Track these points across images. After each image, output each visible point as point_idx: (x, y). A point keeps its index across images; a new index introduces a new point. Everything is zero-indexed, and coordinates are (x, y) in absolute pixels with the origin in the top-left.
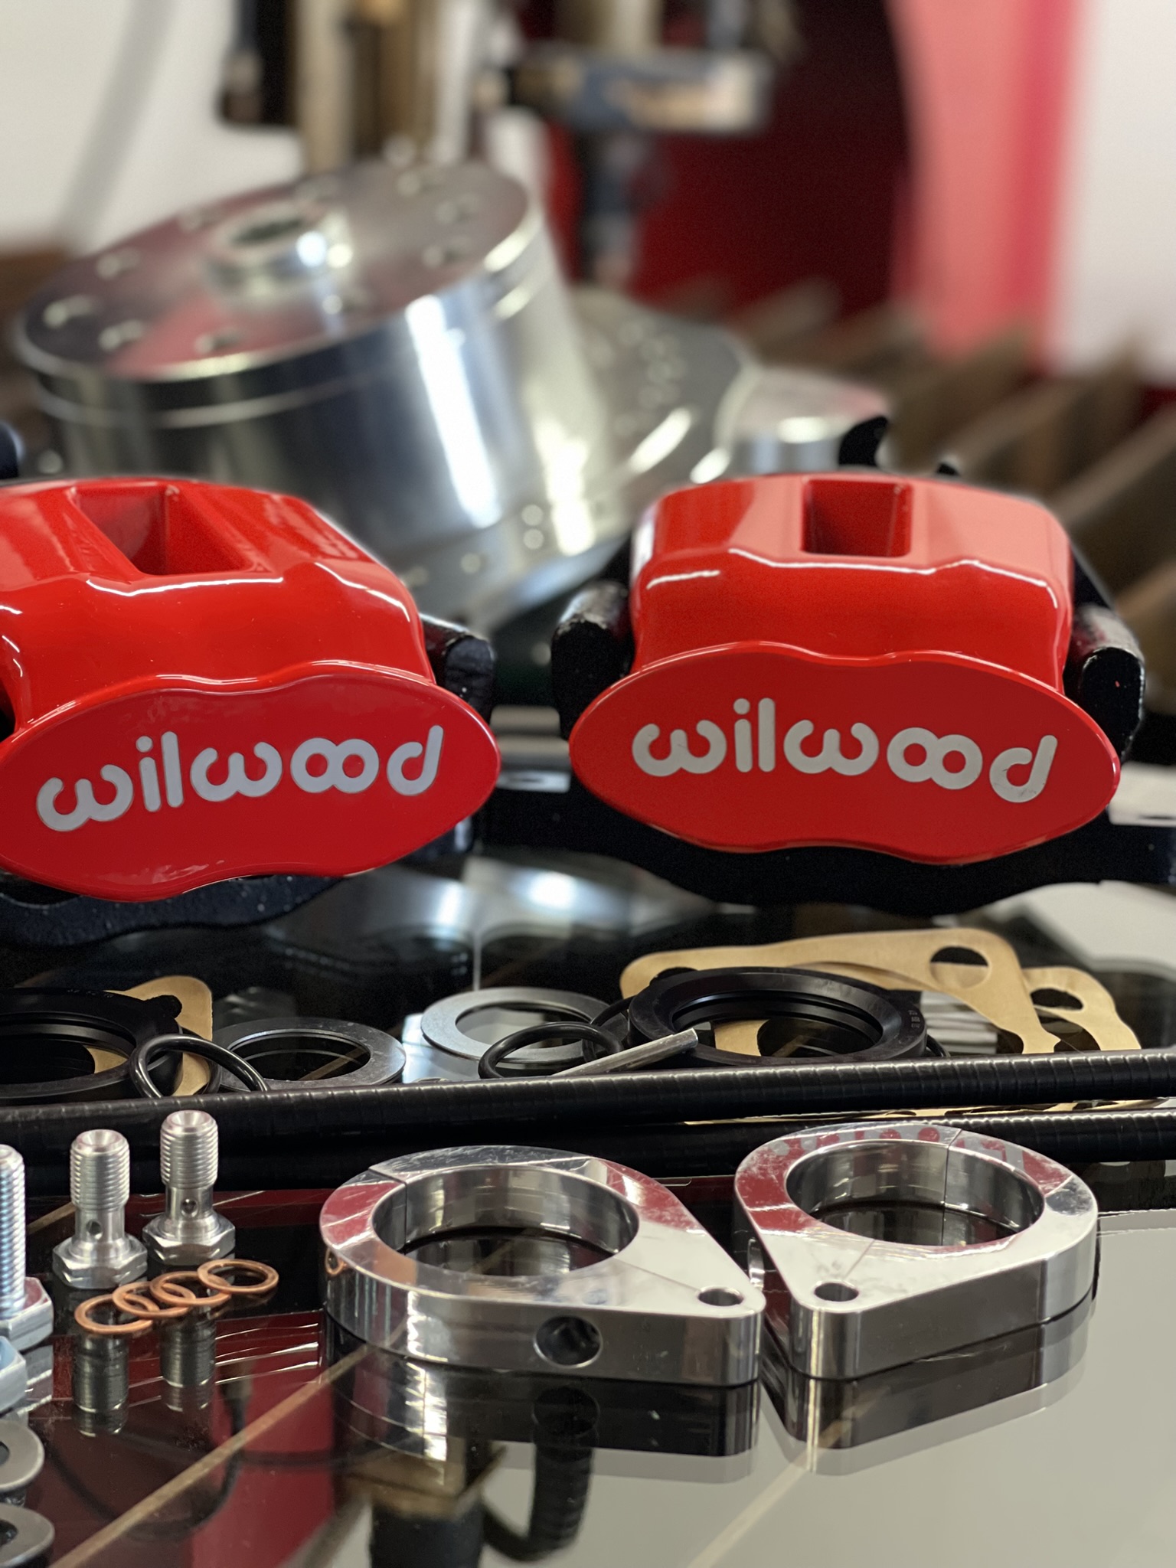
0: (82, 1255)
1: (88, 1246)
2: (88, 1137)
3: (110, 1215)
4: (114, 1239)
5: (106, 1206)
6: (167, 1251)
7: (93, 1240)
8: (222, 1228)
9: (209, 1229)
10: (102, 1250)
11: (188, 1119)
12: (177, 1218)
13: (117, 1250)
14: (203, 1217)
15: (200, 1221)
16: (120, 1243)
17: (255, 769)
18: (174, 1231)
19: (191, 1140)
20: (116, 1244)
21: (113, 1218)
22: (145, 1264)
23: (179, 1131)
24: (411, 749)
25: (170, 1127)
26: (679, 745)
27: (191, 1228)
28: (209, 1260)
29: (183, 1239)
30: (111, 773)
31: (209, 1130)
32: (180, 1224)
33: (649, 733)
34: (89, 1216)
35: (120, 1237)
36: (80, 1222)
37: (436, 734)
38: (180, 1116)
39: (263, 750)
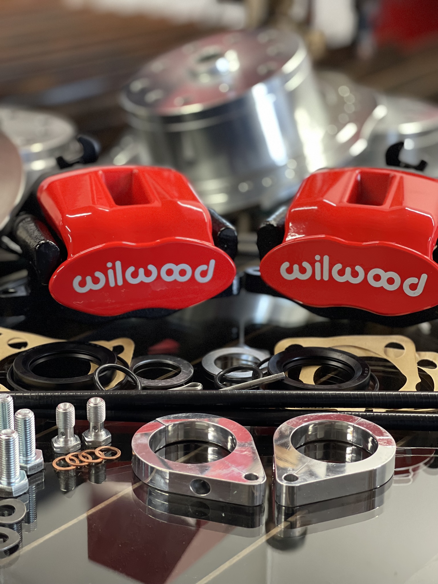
0: (60, 442)
1: (62, 440)
2: (61, 405)
3: (68, 430)
4: (70, 437)
5: (66, 428)
6: (88, 442)
7: (63, 438)
8: (107, 435)
9: (103, 435)
10: (66, 441)
11: (96, 400)
12: (92, 432)
13: (71, 441)
14: (101, 432)
15: (99, 433)
16: (72, 439)
17: (148, 273)
18: (91, 436)
19: (96, 408)
20: (71, 439)
21: (70, 431)
22: (80, 446)
23: (92, 405)
24: (203, 267)
25: (89, 403)
26: (296, 270)
27: (97, 435)
28: (101, 446)
29: (94, 438)
30: (98, 274)
31: (102, 404)
32: (93, 434)
33: (286, 265)
34: (61, 430)
35: (72, 437)
36: (59, 432)
37: (212, 262)
38: (93, 400)
39: (151, 267)
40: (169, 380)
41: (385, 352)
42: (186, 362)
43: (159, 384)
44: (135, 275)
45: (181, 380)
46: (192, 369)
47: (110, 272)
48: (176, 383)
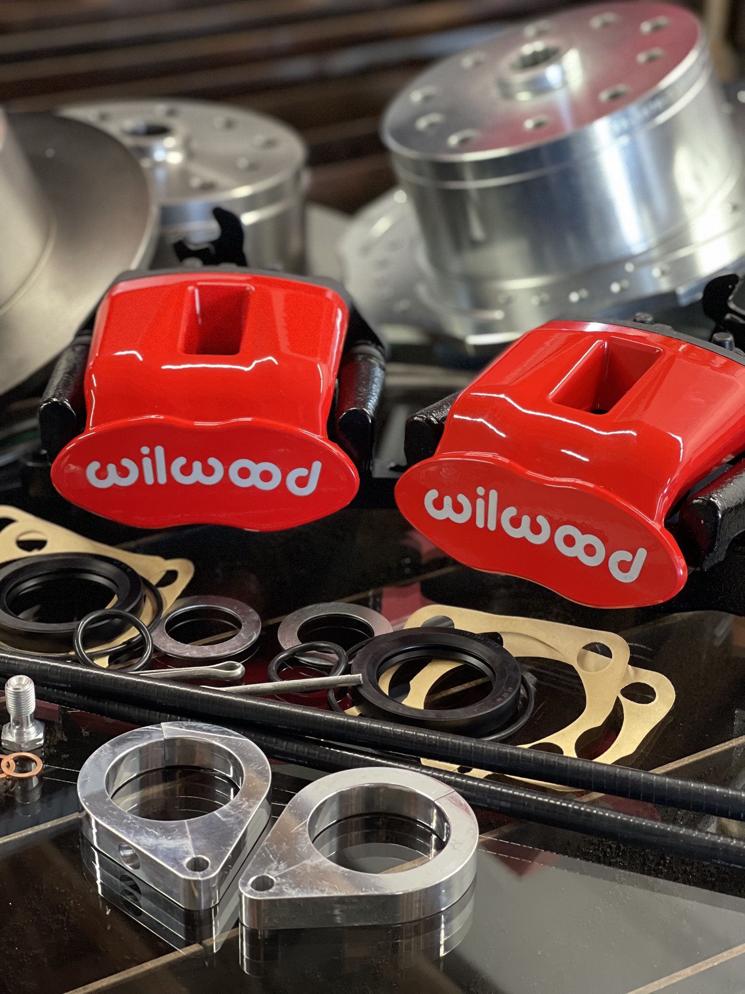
8: (39, 733)
9: (31, 733)
11: (21, 679)
12: (13, 728)
14: (28, 727)
15: (25, 729)
17: (208, 471)
18: (12, 733)
23: (13, 688)
24: (302, 472)
27: (20, 734)
29: (17, 737)
30: (126, 462)
31: (30, 687)
33: (433, 494)
37: (317, 466)
38: (16, 678)
39: (213, 462)
40: (206, 647)
42: (256, 617)
43: (187, 652)
44: (186, 470)
45: (225, 651)
46: (255, 634)
47: (147, 462)
48: (213, 655)
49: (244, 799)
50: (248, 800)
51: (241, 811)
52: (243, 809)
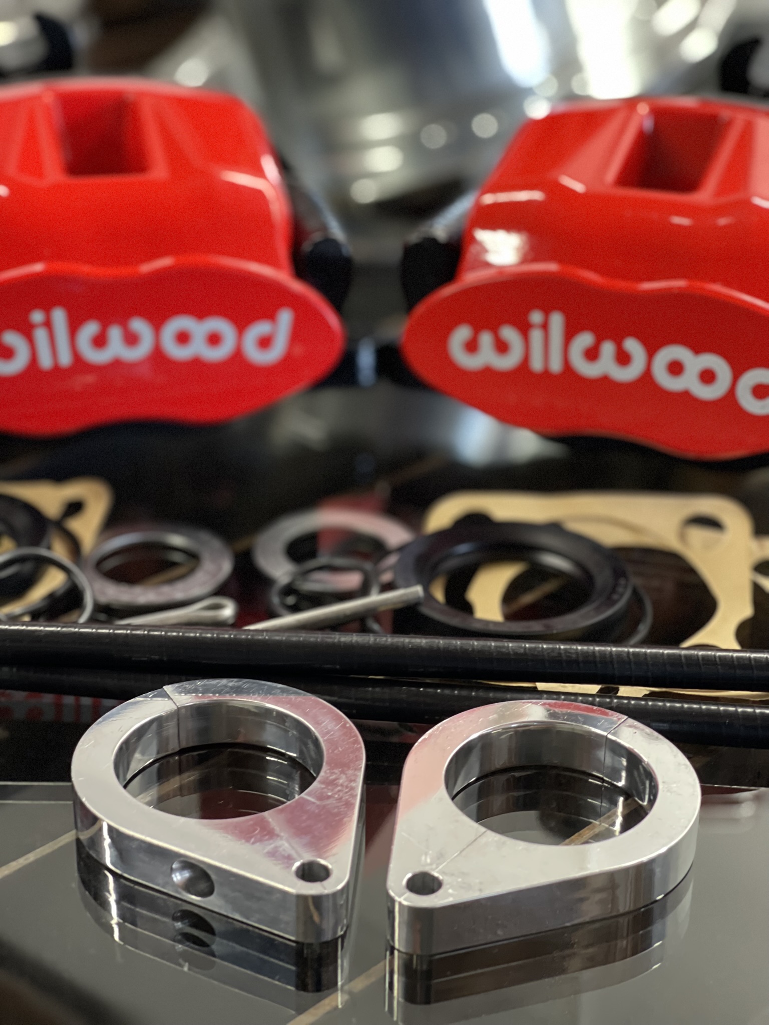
24: (263, 328)
26: (487, 344)
30: (12, 338)
33: (462, 333)
37: (286, 315)
39: (137, 324)
41: (682, 537)
42: (219, 545)
43: (142, 597)
47: (41, 335)
48: (179, 596)
49: (336, 771)
50: (342, 772)
51: (339, 788)
52: (342, 785)
